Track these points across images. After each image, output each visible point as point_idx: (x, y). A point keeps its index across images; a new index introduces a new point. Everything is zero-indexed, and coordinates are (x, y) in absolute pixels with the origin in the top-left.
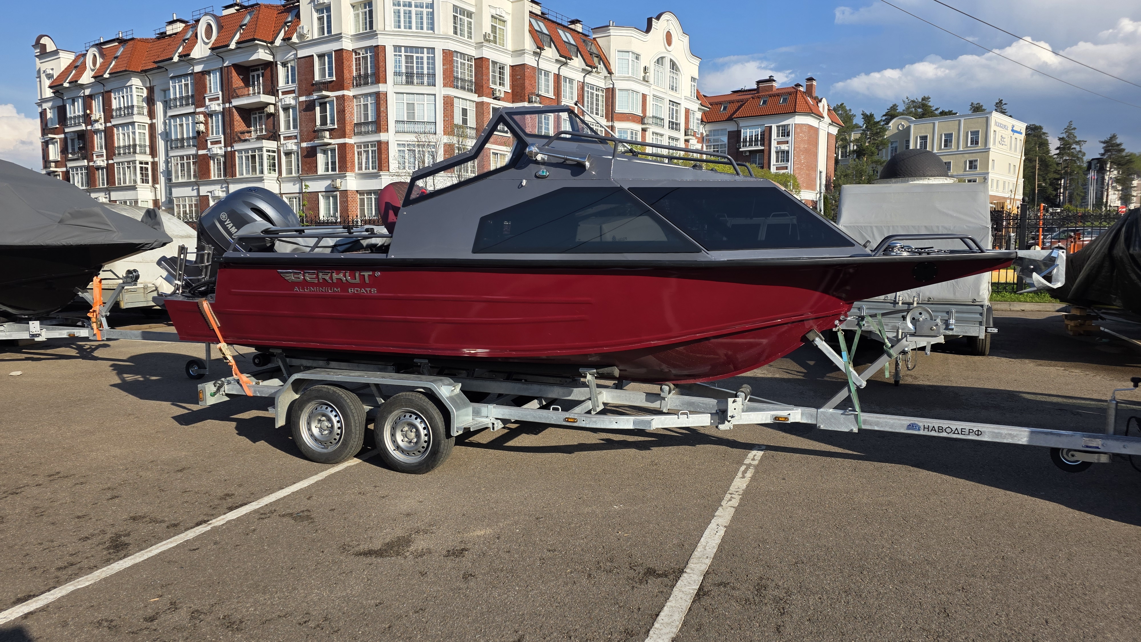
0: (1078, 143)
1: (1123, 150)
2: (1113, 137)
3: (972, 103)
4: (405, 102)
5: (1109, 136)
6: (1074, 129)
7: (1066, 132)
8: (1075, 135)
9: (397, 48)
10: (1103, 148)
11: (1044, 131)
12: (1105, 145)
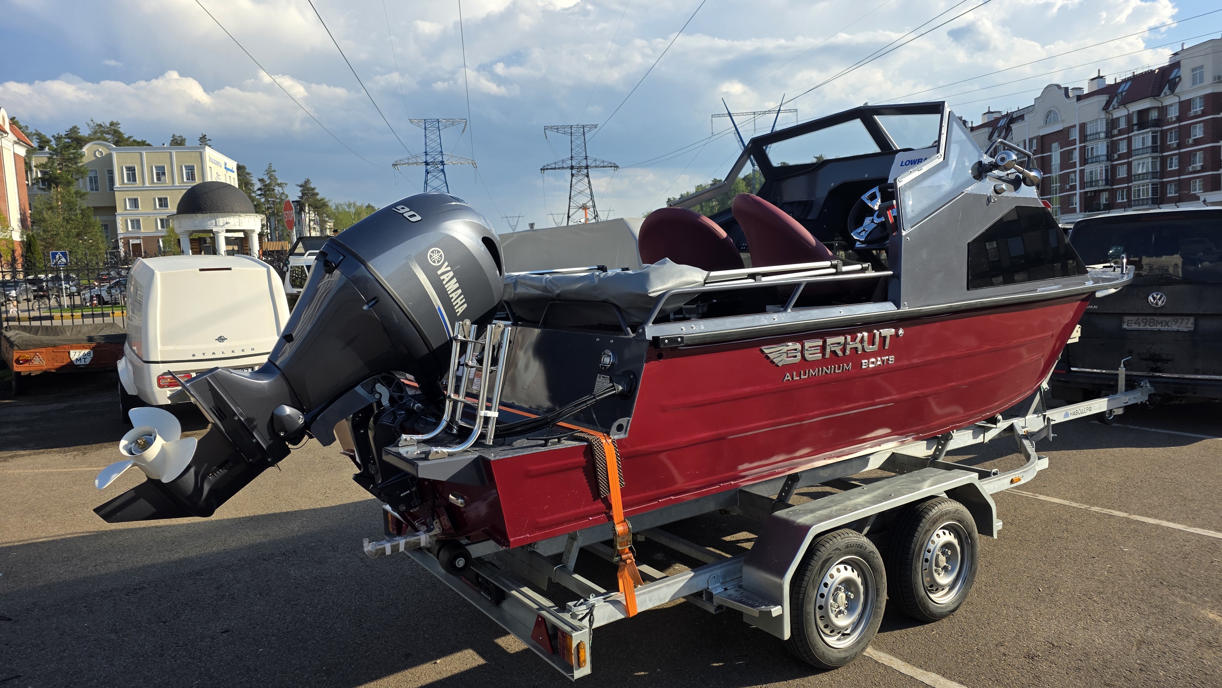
0: (280, 185)
1: (317, 194)
2: (307, 182)
3: (174, 135)
5: (304, 180)
6: (274, 171)
7: (267, 174)
8: (276, 177)
10: (300, 191)
11: (248, 171)
12: (301, 189)
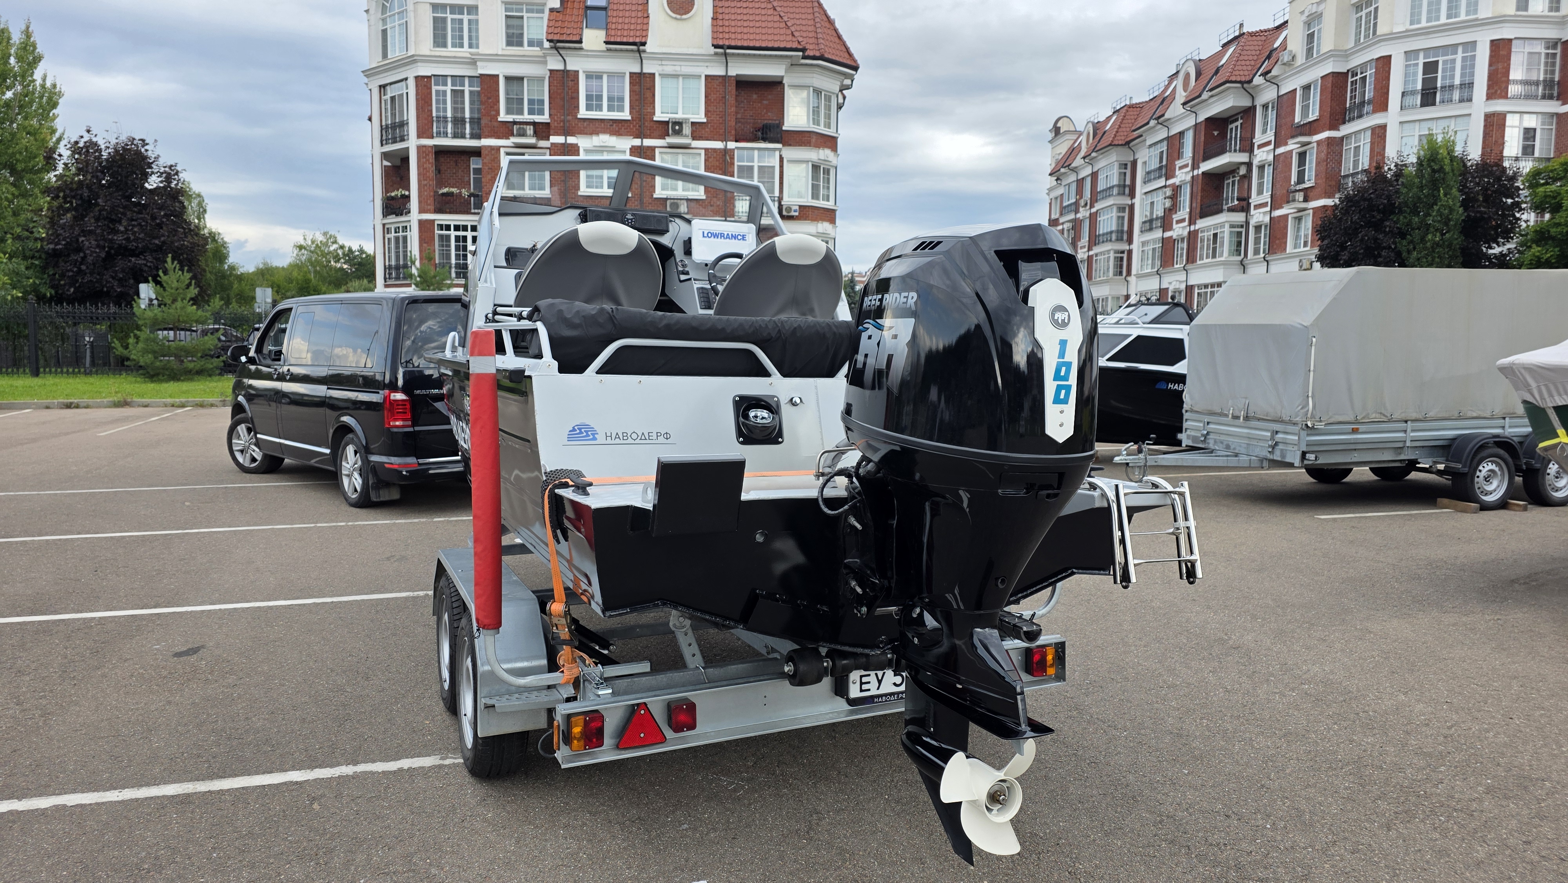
4: (1417, 134)
9: (1410, 54)
